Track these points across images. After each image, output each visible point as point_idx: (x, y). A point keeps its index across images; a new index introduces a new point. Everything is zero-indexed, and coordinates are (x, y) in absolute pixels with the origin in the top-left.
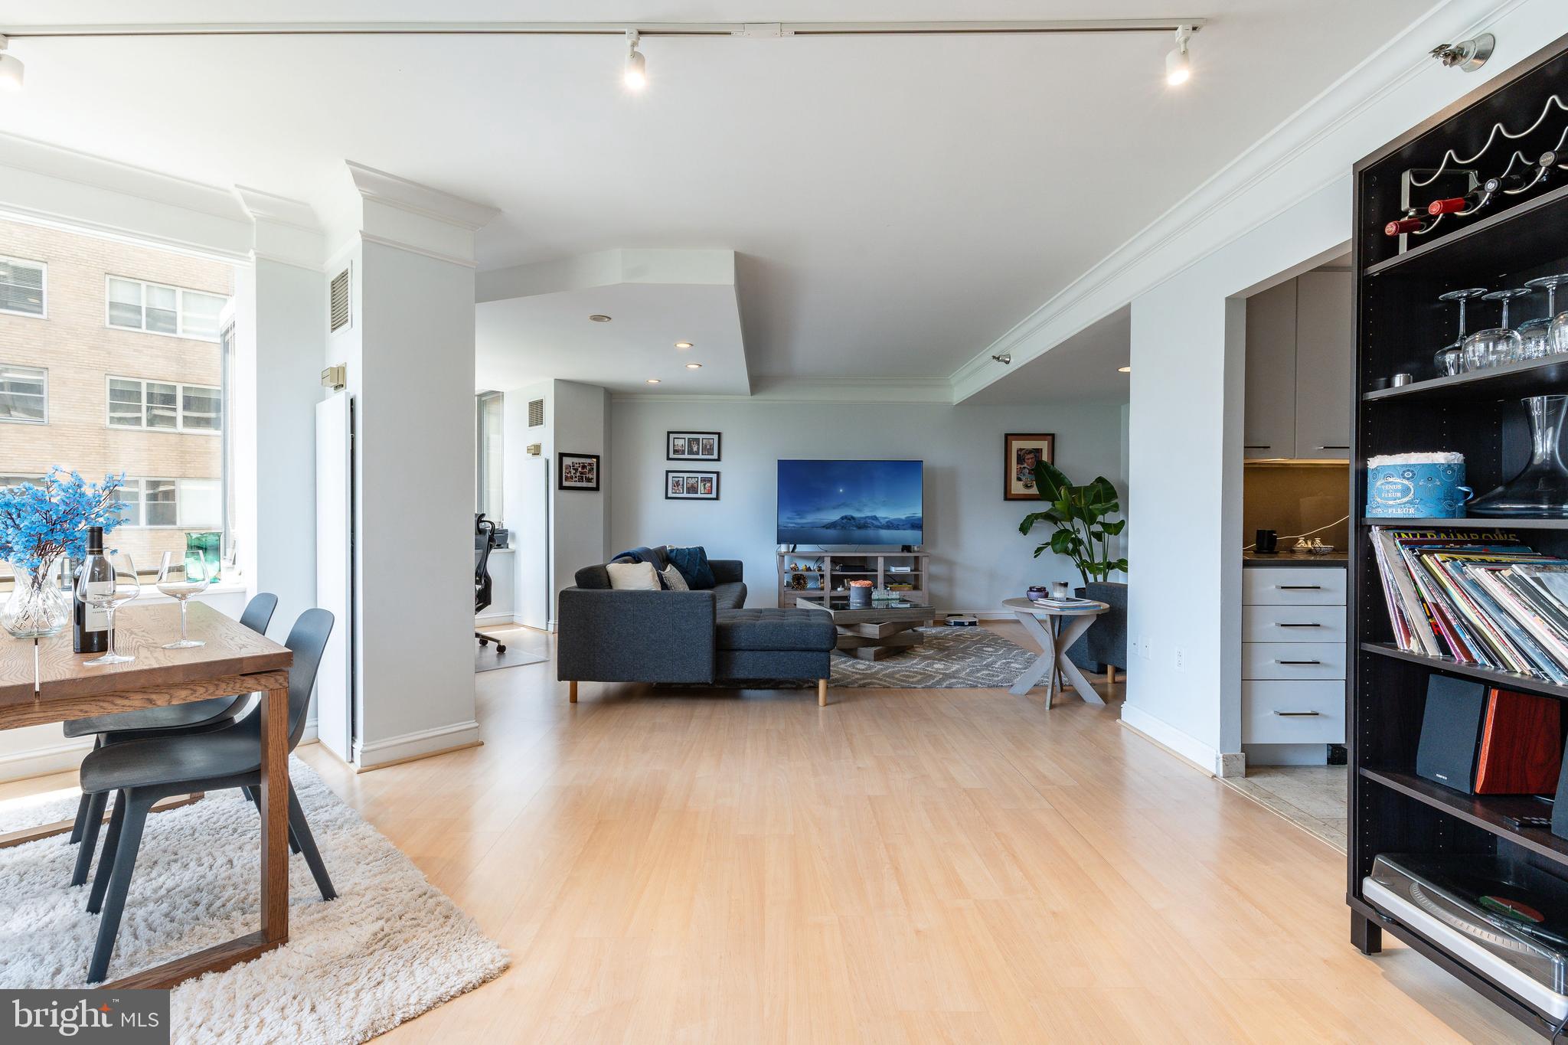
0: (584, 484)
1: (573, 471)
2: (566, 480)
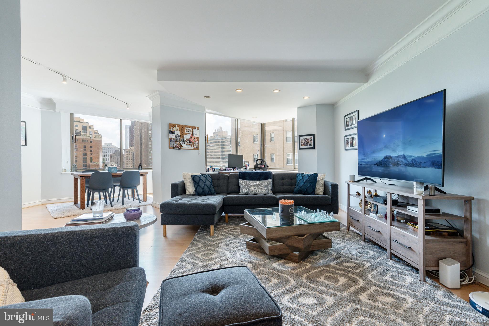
0: (309, 147)
1: (304, 142)
2: (301, 146)
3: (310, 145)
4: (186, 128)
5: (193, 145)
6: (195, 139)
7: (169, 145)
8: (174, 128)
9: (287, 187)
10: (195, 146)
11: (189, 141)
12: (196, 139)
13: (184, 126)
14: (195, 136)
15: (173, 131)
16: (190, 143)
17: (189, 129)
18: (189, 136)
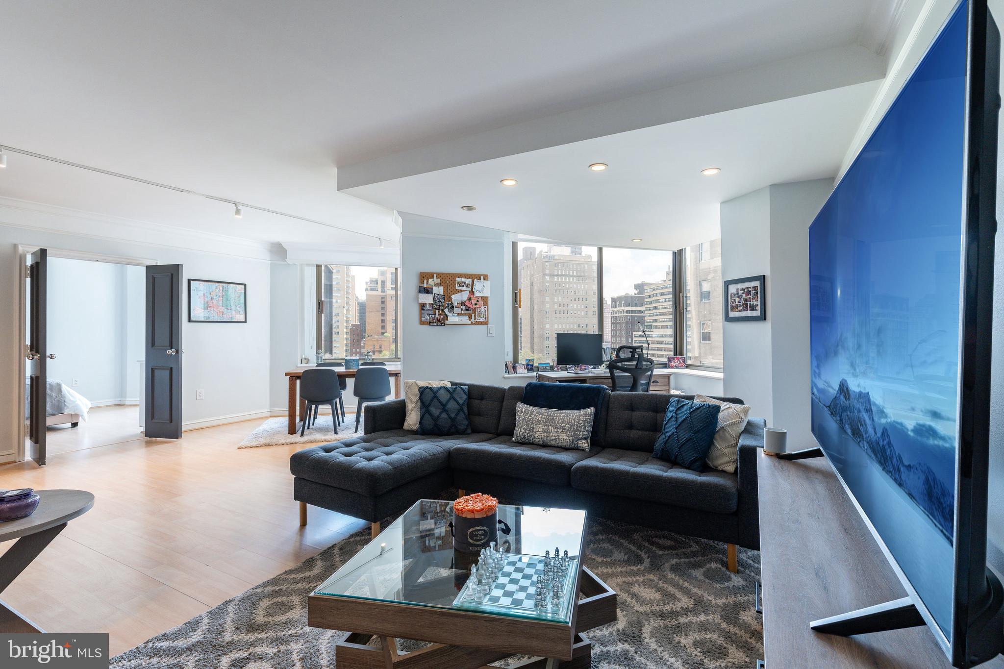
0: (749, 313)
1: (738, 300)
2: (732, 310)
3: (753, 308)
4: (458, 279)
5: (473, 315)
6: (478, 301)
7: (421, 316)
8: (430, 280)
9: (640, 433)
10: (480, 317)
11: (464, 308)
12: (481, 302)
13: (454, 274)
14: (477, 294)
15: (428, 286)
16: (466, 310)
17: (464, 280)
18: (465, 296)
